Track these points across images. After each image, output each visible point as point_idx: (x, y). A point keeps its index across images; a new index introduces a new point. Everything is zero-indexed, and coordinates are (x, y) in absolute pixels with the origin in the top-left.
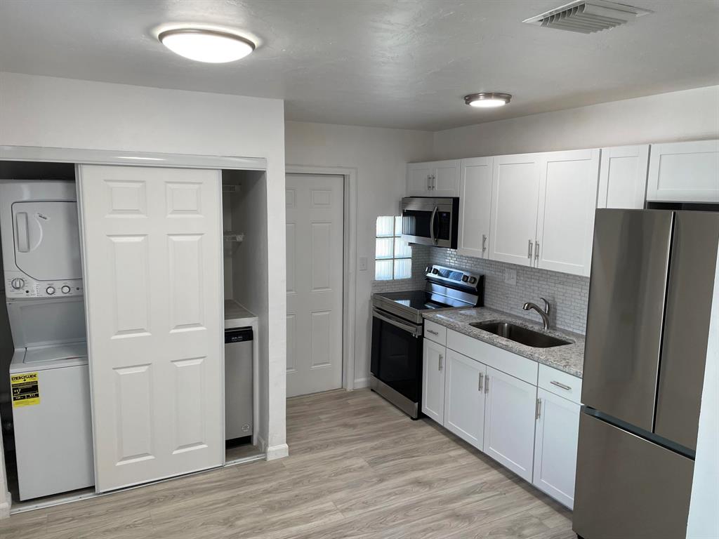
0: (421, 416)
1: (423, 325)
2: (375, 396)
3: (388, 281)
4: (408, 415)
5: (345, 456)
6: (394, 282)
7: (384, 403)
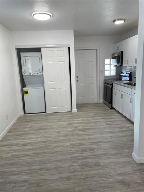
0: (112, 108)
1: (112, 85)
2: (104, 104)
3: (109, 76)
4: (109, 108)
5: (89, 113)
6: (110, 76)
7: (105, 105)
